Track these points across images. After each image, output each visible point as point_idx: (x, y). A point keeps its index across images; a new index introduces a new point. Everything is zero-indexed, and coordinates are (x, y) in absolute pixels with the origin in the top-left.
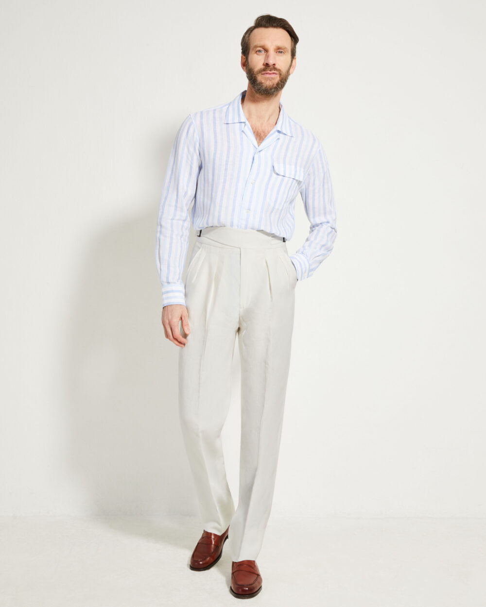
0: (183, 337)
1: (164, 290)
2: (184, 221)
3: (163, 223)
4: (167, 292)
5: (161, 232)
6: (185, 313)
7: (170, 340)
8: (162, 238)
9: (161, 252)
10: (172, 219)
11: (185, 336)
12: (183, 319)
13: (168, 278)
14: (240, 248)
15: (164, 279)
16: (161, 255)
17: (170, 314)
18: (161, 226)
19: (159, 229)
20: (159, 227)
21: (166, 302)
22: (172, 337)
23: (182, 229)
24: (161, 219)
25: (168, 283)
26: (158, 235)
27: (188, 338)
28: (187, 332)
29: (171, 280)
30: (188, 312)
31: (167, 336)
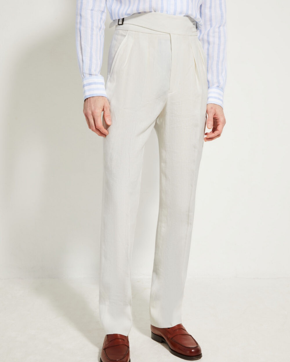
0: (105, 128)
1: (85, 82)
2: (103, 12)
3: (83, 14)
4: (90, 84)
5: (80, 23)
6: (107, 105)
7: (93, 130)
8: (82, 29)
9: (82, 43)
10: (92, 10)
11: (107, 127)
12: (105, 110)
13: (90, 70)
14: (170, 34)
15: (86, 71)
16: (83, 46)
17: (92, 105)
18: (81, 15)
19: (79, 21)
20: (79, 17)
21: (88, 94)
22: (94, 128)
23: (100, 21)
24: (81, 9)
25: (91, 75)
26: (78, 26)
27: (110, 128)
28: (108, 123)
29: (93, 72)
30: (110, 104)
31: (90, 126)
